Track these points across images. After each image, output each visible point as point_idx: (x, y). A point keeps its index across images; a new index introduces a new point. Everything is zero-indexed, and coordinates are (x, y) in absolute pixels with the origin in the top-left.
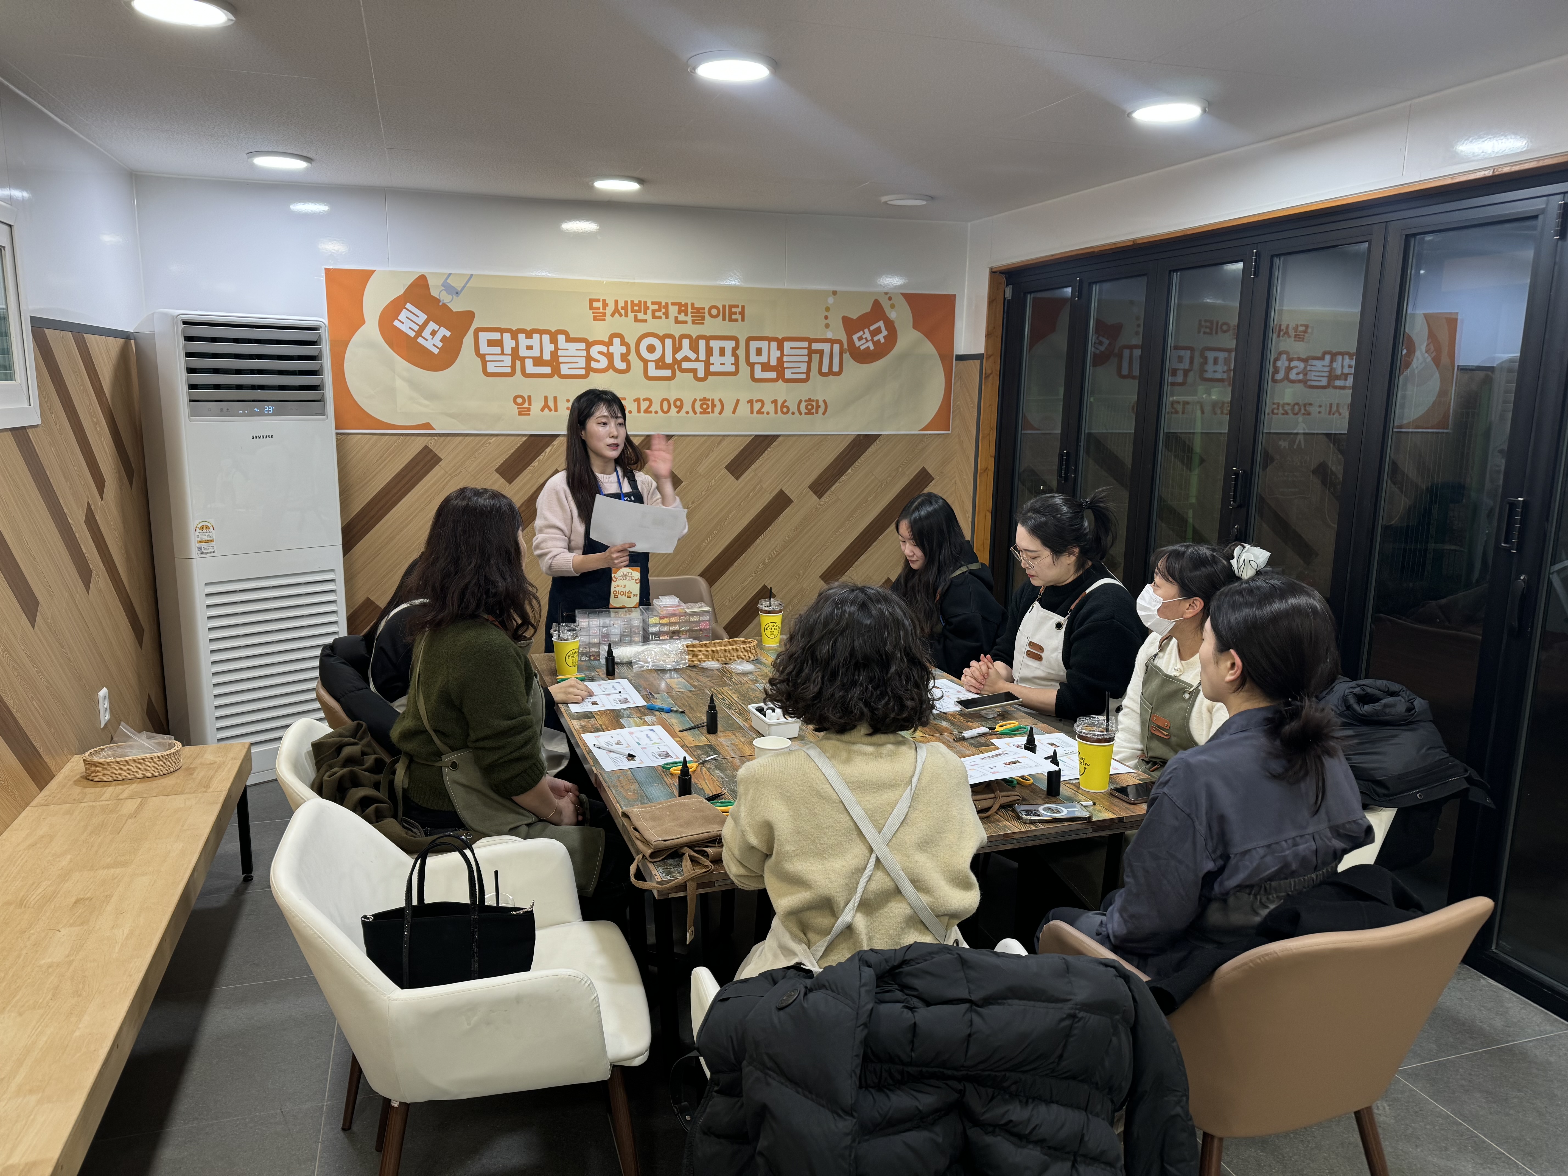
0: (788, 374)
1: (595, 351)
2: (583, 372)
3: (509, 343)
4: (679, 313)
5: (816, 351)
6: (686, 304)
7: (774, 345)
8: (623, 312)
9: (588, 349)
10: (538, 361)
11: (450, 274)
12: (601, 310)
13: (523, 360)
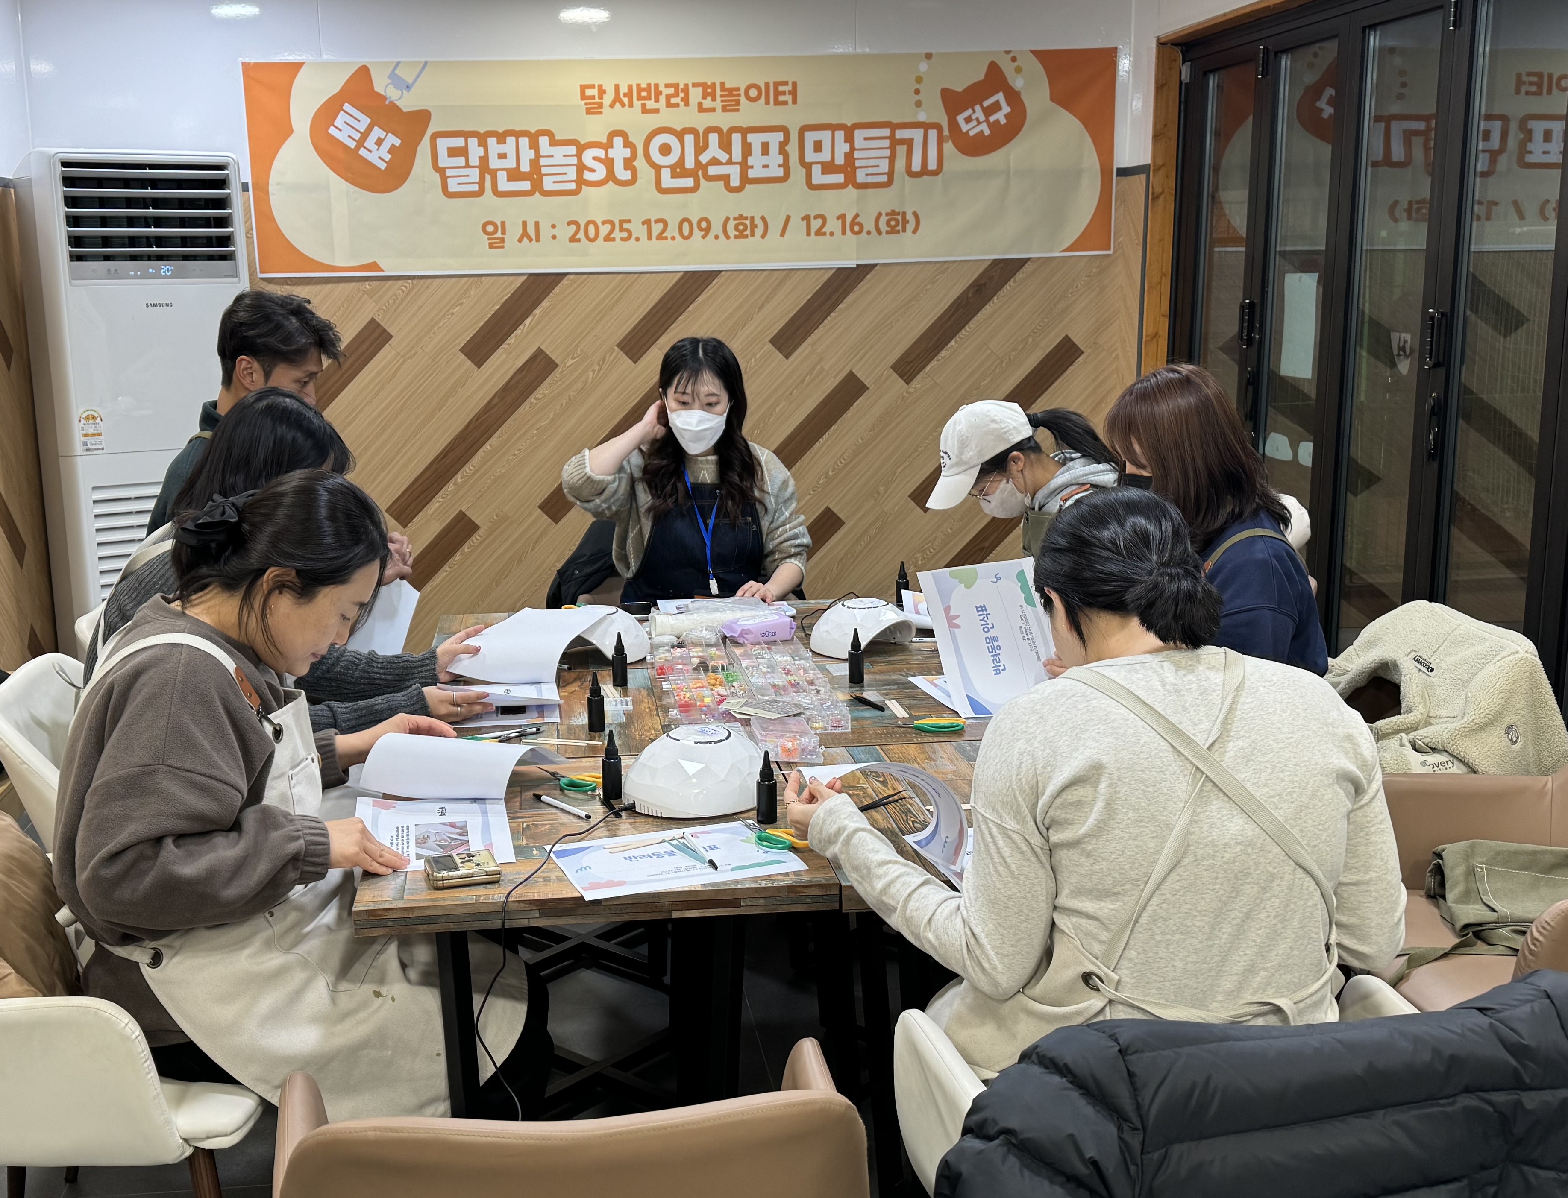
0: (861, 177)
1: (588, 157)
2: (573, 186)
3: (475, 152)
4: (704, 98)
5: (902, 142)
6: (714, 84)
7: (840, 135)
8: (626, 100)
9: (579, 155)
10: (514, 175)
11: (399, 63)
12: (597, 100)
13: (494, 173)
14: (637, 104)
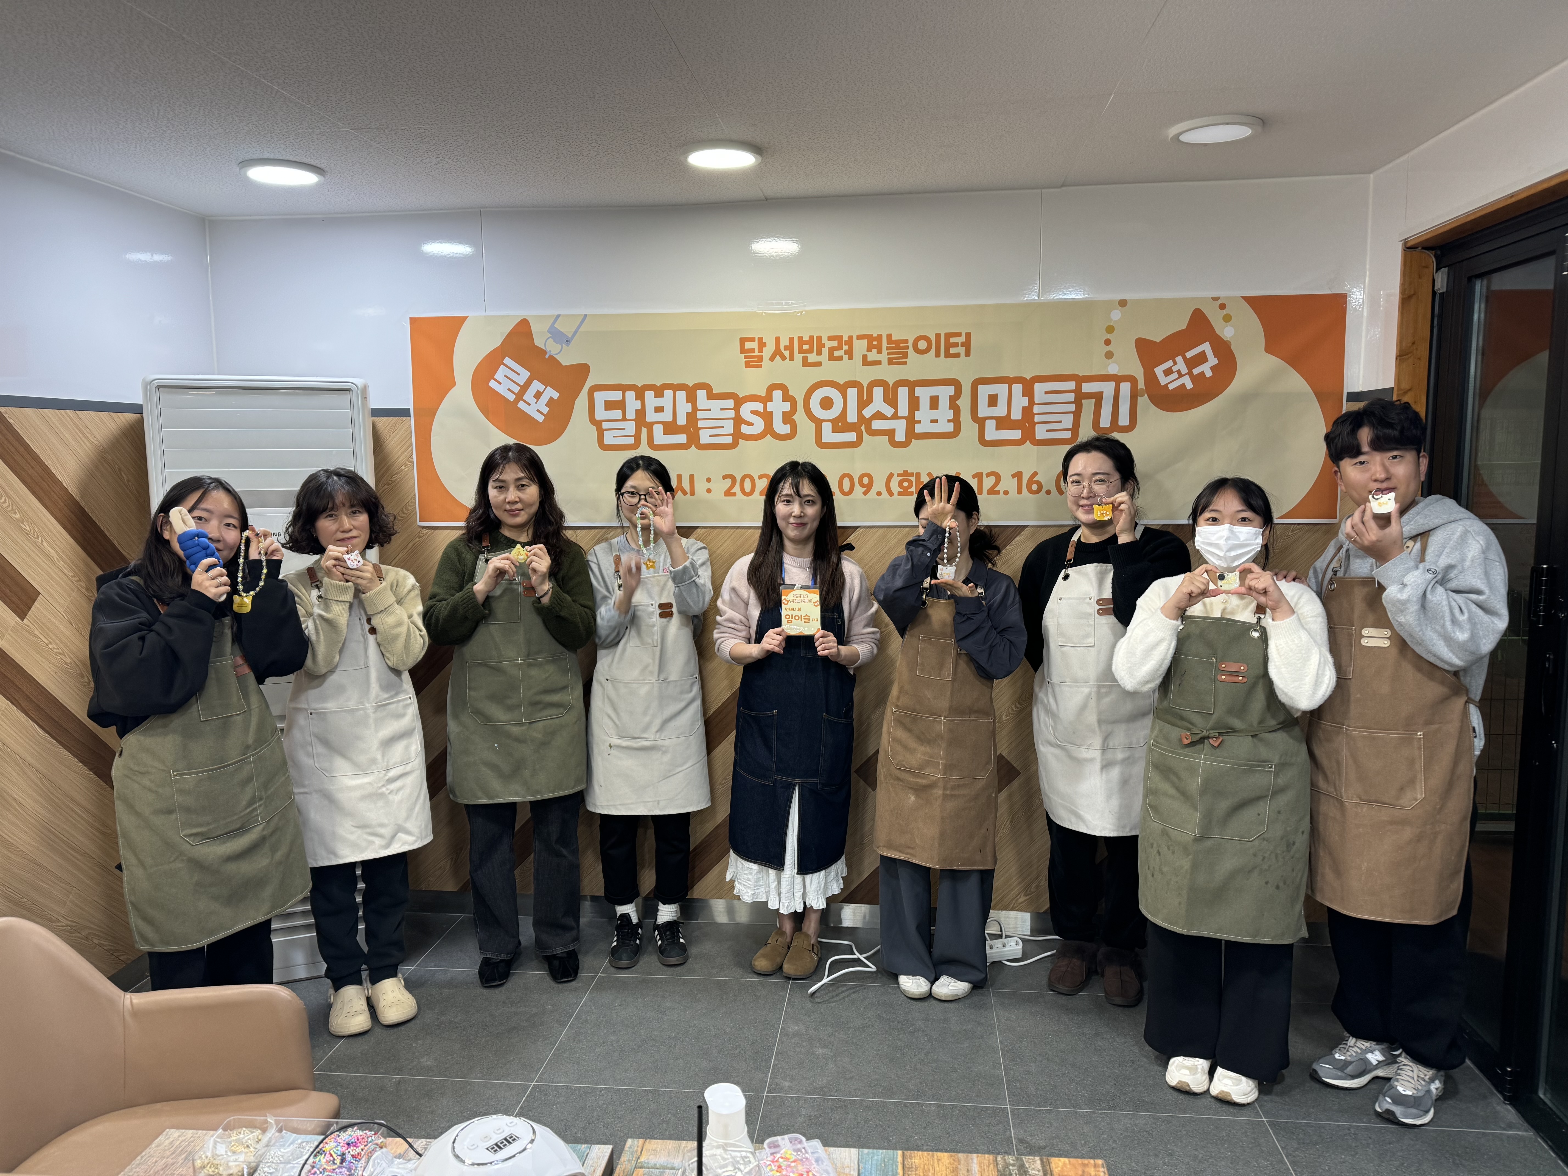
0: (1040, 433)
1: (746, 410)
2: (729, 440)
3: (632, 404)
4: (869, 350)
5: (1089, 396)
6: (880, 336)
7: (1018, 389)
8: (786, 353)
9: (737, 408)
11: (558, 316)
12: (757, 353)
13: (650, 426)
14: (798, 357)
